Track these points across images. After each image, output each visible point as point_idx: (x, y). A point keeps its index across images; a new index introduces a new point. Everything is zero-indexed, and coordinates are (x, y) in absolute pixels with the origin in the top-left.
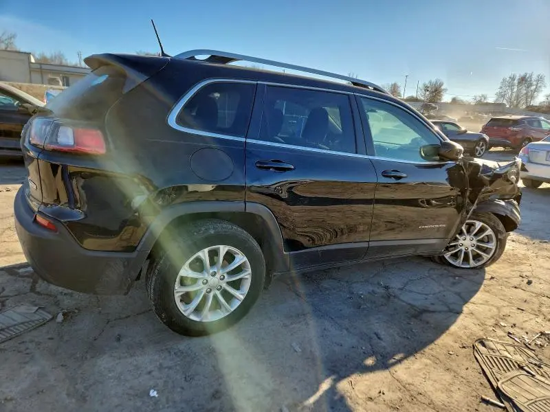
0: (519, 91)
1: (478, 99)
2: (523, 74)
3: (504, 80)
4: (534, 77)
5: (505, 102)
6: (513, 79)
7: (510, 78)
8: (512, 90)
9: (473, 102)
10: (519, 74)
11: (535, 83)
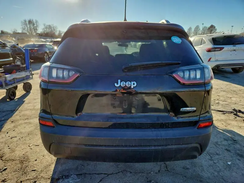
0: (30, 27)
1: (13, 31)
2: (29, 19)
3: (22, 22)
4: (34, 21)
5: (26, 32)
6: (25, 21)
7: (24, 21)
8: (27, 26)
9: (12, 33)
10: (28, 19)
11: (35, 23)
